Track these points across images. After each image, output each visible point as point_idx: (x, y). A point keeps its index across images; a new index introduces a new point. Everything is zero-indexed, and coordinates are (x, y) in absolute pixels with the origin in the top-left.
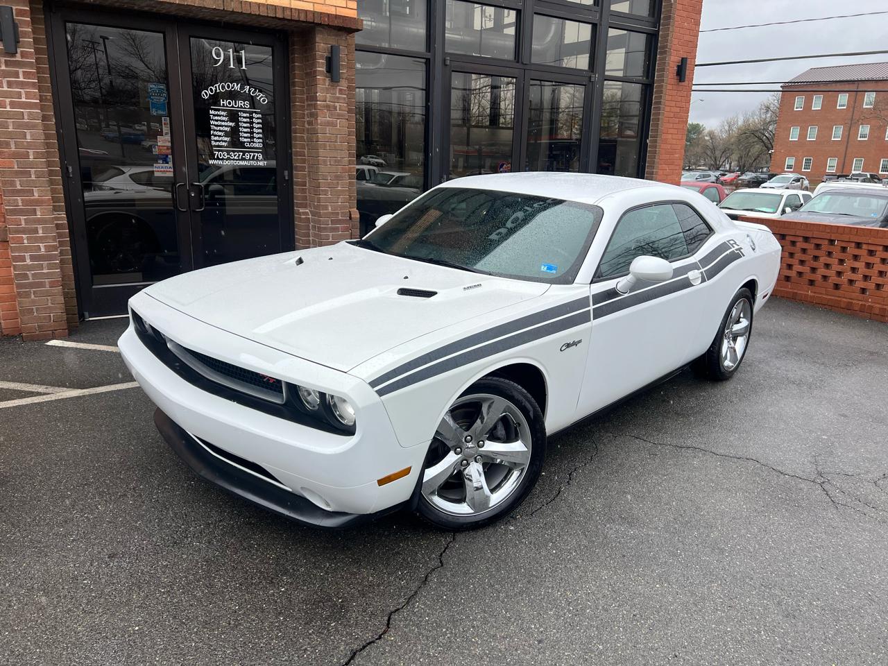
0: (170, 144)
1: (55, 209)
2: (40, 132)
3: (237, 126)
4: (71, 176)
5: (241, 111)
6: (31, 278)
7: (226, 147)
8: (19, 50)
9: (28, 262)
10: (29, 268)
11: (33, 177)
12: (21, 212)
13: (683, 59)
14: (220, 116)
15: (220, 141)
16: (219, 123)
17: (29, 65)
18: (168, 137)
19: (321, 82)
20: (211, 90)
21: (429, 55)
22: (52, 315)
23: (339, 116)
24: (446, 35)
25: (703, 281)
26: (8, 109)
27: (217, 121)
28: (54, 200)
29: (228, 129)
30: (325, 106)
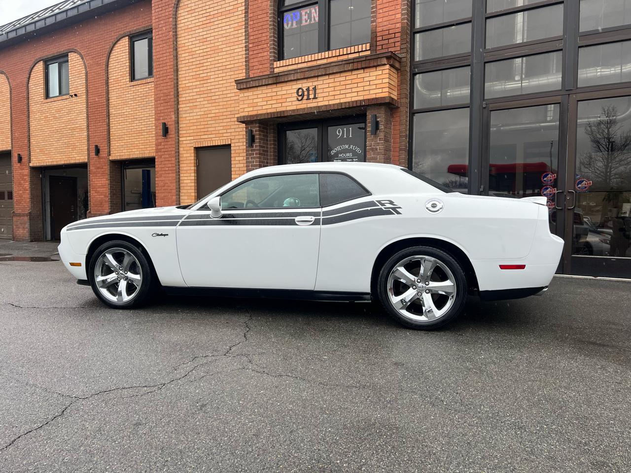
8: (254, 145)
17: (257, 150)
19: (369, 136)
20: (335, 150)
21: (472, 103)
23: (379, 154)
25: (315, 224)
30: (370, 149)
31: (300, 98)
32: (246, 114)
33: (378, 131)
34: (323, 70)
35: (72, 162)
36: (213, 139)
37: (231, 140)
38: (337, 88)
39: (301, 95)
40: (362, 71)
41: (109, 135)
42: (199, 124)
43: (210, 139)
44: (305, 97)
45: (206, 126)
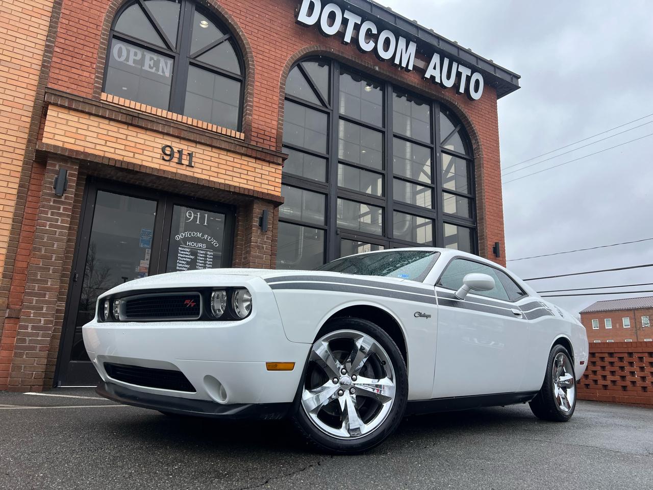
0: (148, 266)
1: (59, 299)
2: (64, 245)
3: (196, 258)
4: (76, 280)
5: (200, 250)
6: (27, 343)
8: (64, 195)
9: (29, 330)
10: (29, 335)
11: (51, 272)
12: (36, 295)
13: (496, 243)
14: (185, 251)
15: (182, 267)
16: (184, 256)
17: (69, 204)
18: (148, 262)
19: (255, 231)
20: (182, 236)
21: (326, 227)
22: (34, 373)
23: (265, 253)
24: (337, 222)
25: (524, 318)
26: (47, 228)
27: (182, 254)
28: (61, 293)
29: (189, 260)
30: (255, 246)
31: (167, 158)
32: (60, 144)
34: (208, 138)
38: (220, 166)
39: (168, 155)
40: (254, 161)
44: (175, 160)
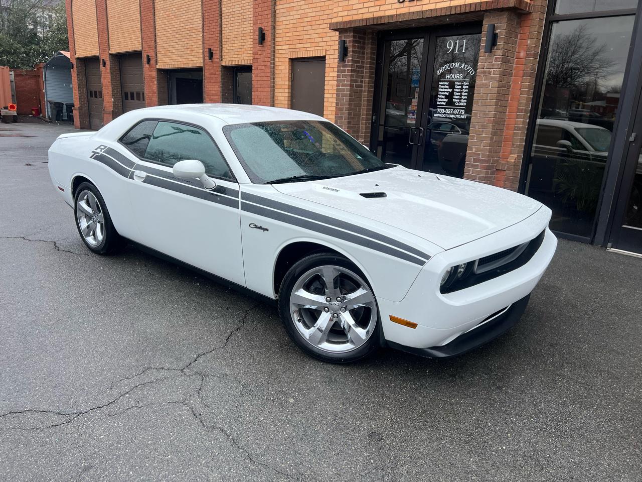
0: (417, 104)
3: (453, 91)
4: (374, 121)
5: (457, 81)
7: (445, 105)
8: (346, 59)
14: (444, 85)
15: (441, 102)
16: (443, 90)
17: (350, 66)
18: (417, 100)
19: (482, 54)
20: (443, 69)
23: (492, 79)
26: (341, 87)
29: (447, 94)
30: (482, 72)
32: (340, 19)
33: (495, 48)
35: (190, 66)
36: (308, 49)
37: (326, 50)
41: (221, 38)
42: (295, 29)
43: (305, 49)
45: (302, 33)
